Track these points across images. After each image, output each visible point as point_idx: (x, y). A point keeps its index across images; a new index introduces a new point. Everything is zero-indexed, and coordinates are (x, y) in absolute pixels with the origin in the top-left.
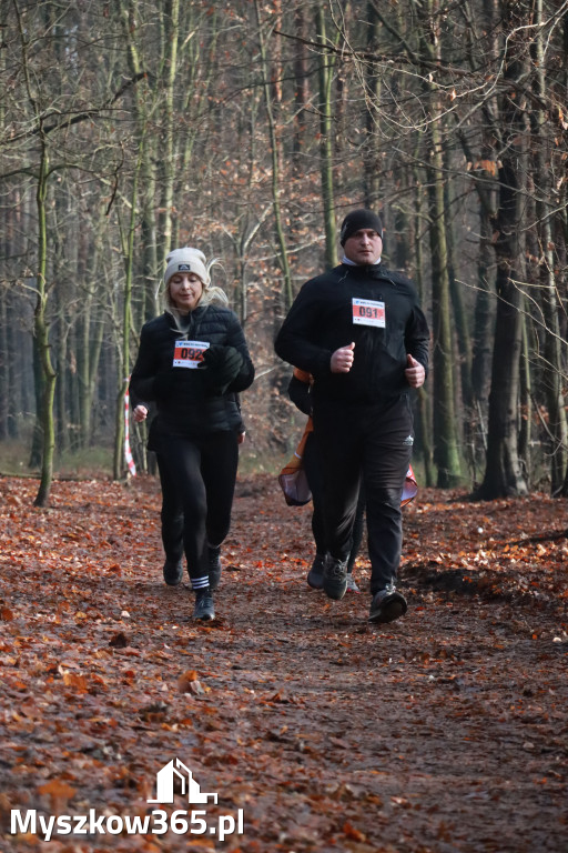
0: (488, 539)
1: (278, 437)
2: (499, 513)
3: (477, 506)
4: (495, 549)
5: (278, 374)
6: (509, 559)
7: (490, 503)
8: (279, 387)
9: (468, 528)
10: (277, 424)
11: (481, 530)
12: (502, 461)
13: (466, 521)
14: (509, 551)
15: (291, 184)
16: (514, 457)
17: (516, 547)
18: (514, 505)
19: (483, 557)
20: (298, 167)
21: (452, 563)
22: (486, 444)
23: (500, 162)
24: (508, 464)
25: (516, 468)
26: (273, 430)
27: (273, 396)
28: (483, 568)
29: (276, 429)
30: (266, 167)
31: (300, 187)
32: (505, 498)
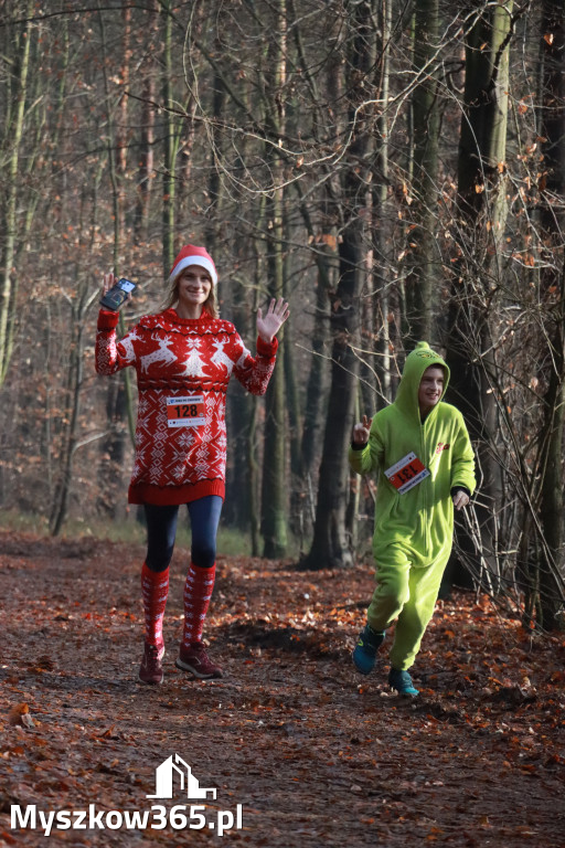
0: (314, 603)
1: (107, 502)
2: (326, 582)
3: (303, 574)
4: (322, 612)
5: (109, 439)
6: (336, 622)
7: (316, 573)
8: (110, 453)
9: (295, 593)
10: (107, 489)
11: (307, 596)
12: (329, 532)
13: (292, 587)
14: (336, 615)
15: (132, 252)
16: (342, 529)
17: (343, 611)
18: (340, 575)
19: (310, 618)
20: (140, 236)
21: (280, 622)
22: (314, 515)
23: (341, 237)
24: (335, 535)
25: (343, 540)
26: (102, 495)
27: (104, 460)
28: (310, 628)
29: (106, 493)
30: (108, 234)
31: (141, 255)
32: (330, 568)
